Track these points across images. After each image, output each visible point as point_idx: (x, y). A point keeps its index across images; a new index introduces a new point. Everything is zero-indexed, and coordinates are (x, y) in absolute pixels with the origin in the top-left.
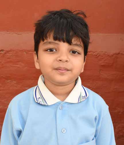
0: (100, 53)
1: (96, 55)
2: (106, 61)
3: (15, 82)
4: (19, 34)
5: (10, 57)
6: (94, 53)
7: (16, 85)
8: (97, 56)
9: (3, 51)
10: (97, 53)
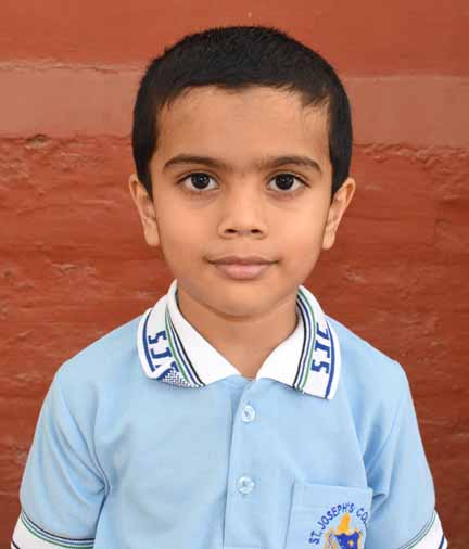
0: (439, 152)
1: (424, 158)
2: (460, 185)
3: (93, 271)
4: (105, 71)
5: (72, 166)
6: (416, 151)
7: (95, 283)
8: (430, 162)
9: (42, 141)
10: (425, 152)
